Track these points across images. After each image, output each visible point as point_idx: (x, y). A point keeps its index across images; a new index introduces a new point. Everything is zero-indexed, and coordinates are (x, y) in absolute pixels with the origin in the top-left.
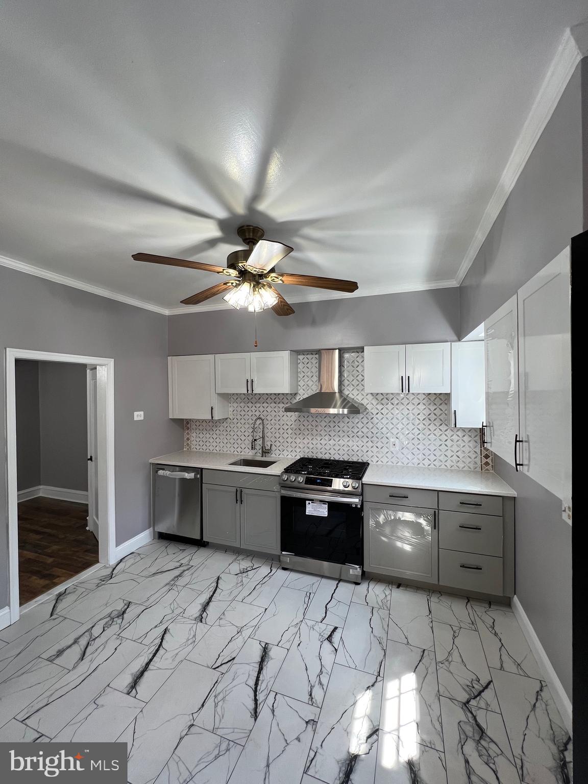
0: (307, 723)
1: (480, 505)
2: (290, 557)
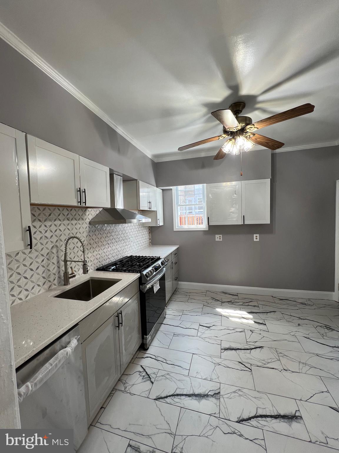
0: (252, 332)
1: (176, 253)
2: (150, 335)
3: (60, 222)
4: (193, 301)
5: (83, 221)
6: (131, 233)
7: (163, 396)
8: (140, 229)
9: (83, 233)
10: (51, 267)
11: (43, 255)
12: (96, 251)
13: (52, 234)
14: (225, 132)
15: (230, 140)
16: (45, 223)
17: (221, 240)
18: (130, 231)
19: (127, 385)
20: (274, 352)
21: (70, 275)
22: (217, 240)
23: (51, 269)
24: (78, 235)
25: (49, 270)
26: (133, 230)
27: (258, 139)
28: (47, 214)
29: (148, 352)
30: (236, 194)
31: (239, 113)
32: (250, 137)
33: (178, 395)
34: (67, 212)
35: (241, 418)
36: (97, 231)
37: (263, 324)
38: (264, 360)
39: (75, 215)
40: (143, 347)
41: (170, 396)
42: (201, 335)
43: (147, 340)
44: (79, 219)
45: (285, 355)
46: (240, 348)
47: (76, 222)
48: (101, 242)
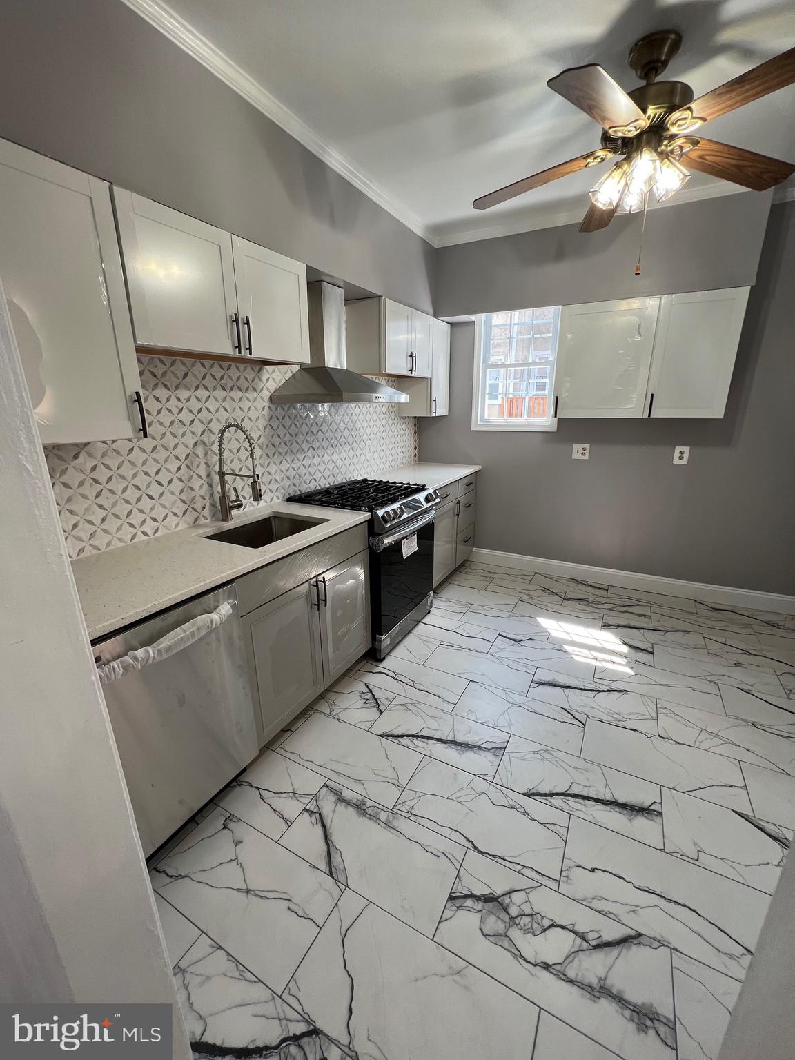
1: (472, 482)
2: (390, 636)
3: (206, 393)
4: (499, 589)
5: (256, 395)
6: (368, 430)
7: (396, 733)
8: (390, 422)
9: (257, 420)
10: (196, 483)
11: (178, 458)
12: (287, 461)
13: (192, 417)
14: (607, 140)
15: (618, 165)
16: (176, 392)
17: (586, 457)
18: (365, 424)
19: (334, 707)
20: (650, 704)
21: (232, 502)
22: (575, 456)
23: (196, 487)
24: (246, 425)
25: (192, 489)
26: (372, 423)
27: (708, 158)
28: (180, 375)
29: (384, 664)
30: (640, 334)
31: (657, 74)
32: (682, 155)
33: (423, 737)
34: (221, 373)
35: (534, 791)
36: (287, 417)
37: (647, 651)
38: (619, 714)
39: (238, 379)
40: (374, 655)
41: (408, 736)
42: (496, 652)
43: (383, 644)
44: (247, 389)
45: (674, 713)
46: (574, 685)
47: (240, 394)
48: (297, 443)
